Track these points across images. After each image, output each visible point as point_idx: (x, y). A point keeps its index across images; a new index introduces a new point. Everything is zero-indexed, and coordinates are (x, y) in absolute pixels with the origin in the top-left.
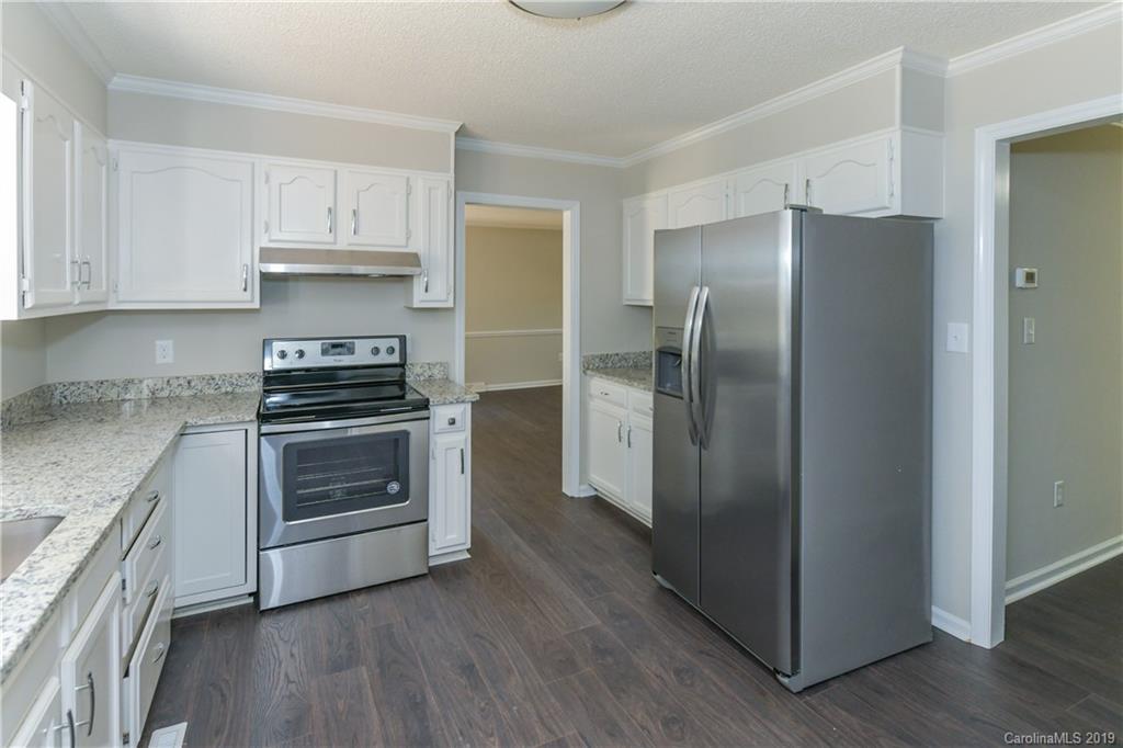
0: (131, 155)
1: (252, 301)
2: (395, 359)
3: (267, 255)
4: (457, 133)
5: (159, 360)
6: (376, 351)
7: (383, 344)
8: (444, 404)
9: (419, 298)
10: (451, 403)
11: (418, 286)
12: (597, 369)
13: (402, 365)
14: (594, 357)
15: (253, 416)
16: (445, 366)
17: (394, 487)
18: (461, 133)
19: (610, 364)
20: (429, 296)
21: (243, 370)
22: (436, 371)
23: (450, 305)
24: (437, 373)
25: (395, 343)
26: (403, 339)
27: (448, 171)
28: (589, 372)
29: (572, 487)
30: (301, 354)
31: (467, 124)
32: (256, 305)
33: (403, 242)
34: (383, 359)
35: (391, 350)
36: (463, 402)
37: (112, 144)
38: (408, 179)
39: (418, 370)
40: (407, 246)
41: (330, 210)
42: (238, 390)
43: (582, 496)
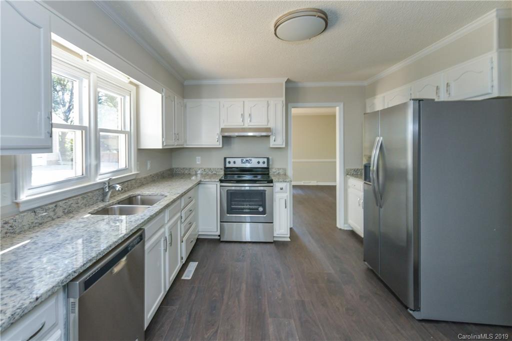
0: (190, 103)
1: (220, 145)
2: (265, 166)
3: (223, 130)
4: (286, 82)
5: (198, 163)
6: (259, 163)
7: (261, 160)
8: (278, 182)
9: (272, 144)
10: (281, 182)
11: (272, 138)
12: (352, 175)
13: (268, 168)
14: (351, 170)
15: (218, 180)
16: (285, 170)
17: (261, 209)
18: (288, 81)
19: (359, 173)
20: (275, 143)
21: (219, 167)
22: (281, 171)
23: (284, 146)
24: (281, 172)
25: (265, 160)
26: (268, 159)
27: (282, 97)
28: (348, 176)
29: (340, 224)
30: (234, 162)
31: (290, 78)
32: (221, 146)
33: (266, 124)
34: (261, 165)
35: (264, 163)
36: (286, 182)
37: (185, 100)
38: (268, 102)
39: (274, 170)
40: (268, 125)
41: (242, 114)
42: (218, 173)
43: (346, 229)
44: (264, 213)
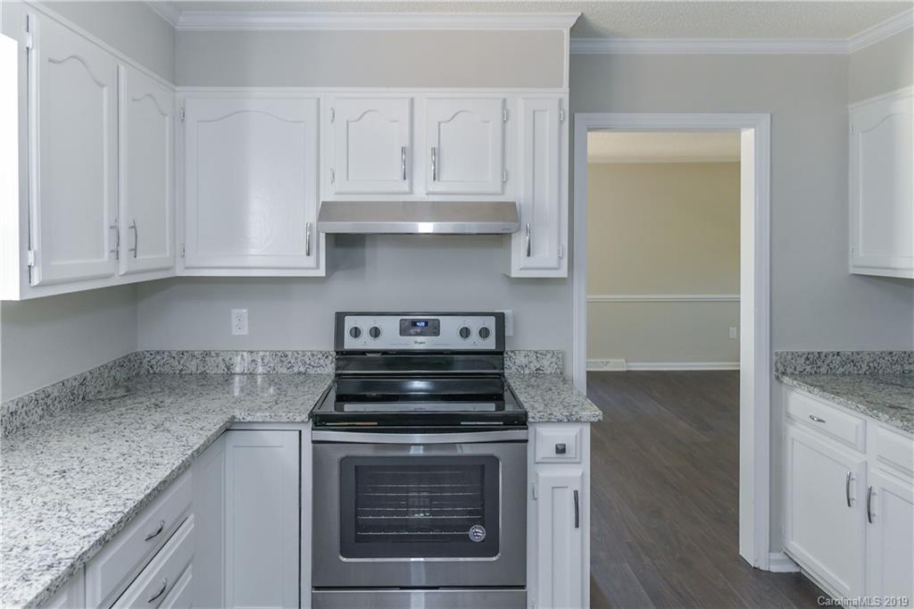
0: (201, 102)
1: (318, 267)
2: (490, 344)
3: (327, 210)
4: (572, 30)
5: (236, 332)
6: (465, 333)
7: (475, 324)
8: (549, 422)
9: (519, 265)
10: (560, 421)
11: (519, 243)
12: (801, 376)
13: (499, 353)
14: (795, 355)
15: (305, 417)
16: (561, 357)
17: (478, 533)
18: (581, 29)
19: (823, 370)
20: (531, 262)
21: (316, 348)
22: (546, 363)
23: (563, 273)
24: (548, 365)
25: (490, 323)
26: (500, 319)
27: (561, 86)
28: (786, 379)
30: (376, 333)
31: (584, 12)
32: (322, 272)
33: (498, 189)
34: (475, 344)
35: (484, 333)
36: (578, 421)
37: (183, 92)
38: (504, 100)
39: (521, 359)
40: (503, 193)
41: (403, 150)
42: (311, 371)
43: (775, 569)
44: (490, 547)
